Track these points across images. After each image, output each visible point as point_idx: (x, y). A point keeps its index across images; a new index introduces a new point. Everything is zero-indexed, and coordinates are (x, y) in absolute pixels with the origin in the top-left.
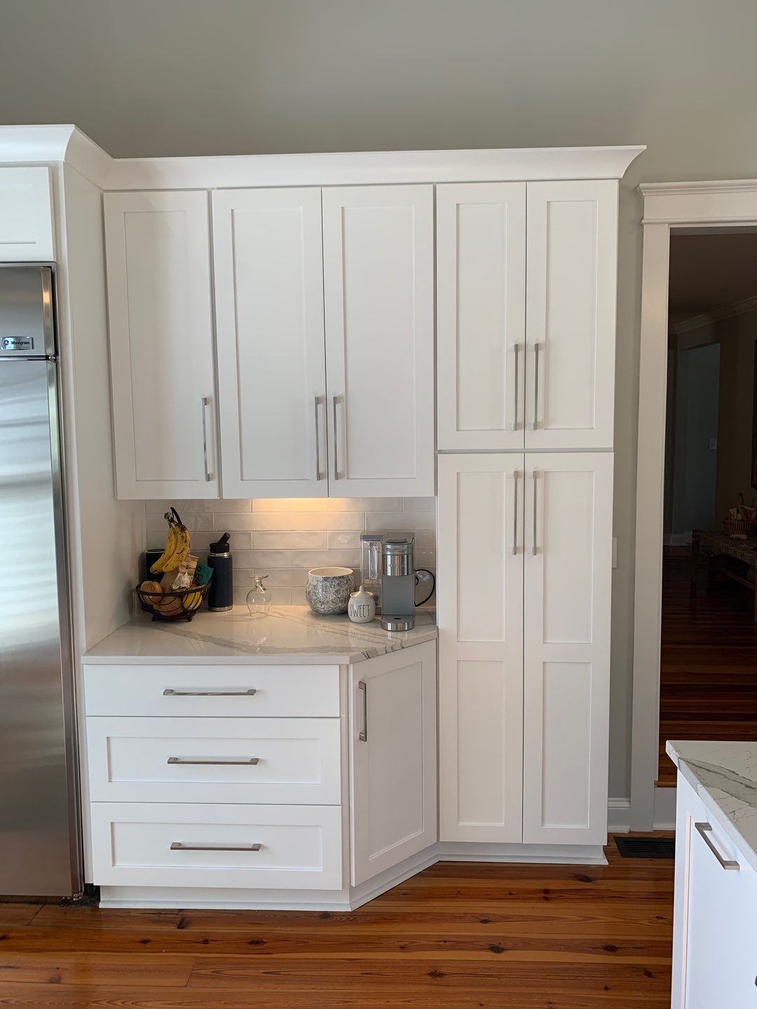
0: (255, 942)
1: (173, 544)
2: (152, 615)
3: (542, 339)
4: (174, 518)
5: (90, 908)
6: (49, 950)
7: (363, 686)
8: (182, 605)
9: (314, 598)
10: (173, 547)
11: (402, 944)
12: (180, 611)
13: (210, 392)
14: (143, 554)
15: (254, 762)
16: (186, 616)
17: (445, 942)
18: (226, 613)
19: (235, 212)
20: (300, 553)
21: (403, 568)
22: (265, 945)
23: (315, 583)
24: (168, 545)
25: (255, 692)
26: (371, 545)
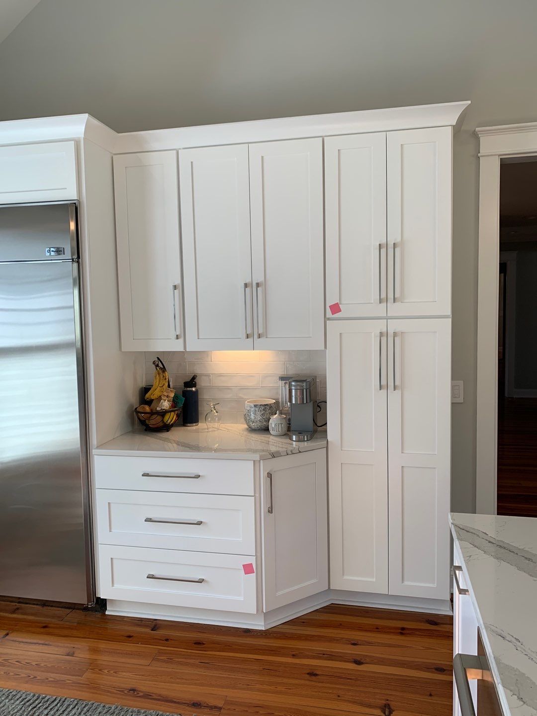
0: (198, 643)
1: (158, 381)
2: (145, 428)
3: (399, 240)
4: (160, 364)
5: (100, 614)
6: (71, 637)
7: (270, 475)
8: (163, 420)
9: (248, 418)
10: (157, 383)
11: (294, 653)
12: (161, 424)
13: (178, 282)
14: (142, 388)
15: (200, 523)
16: (166, 428)
17: (324, 654)
18: (194, 428)
19: (194, 164)
20: (242, 388)
21: (303, 398)
22: (205, 645)
23: (249, 408)
24: (155, 381)
25: (199, 476)
26: (285, 383)
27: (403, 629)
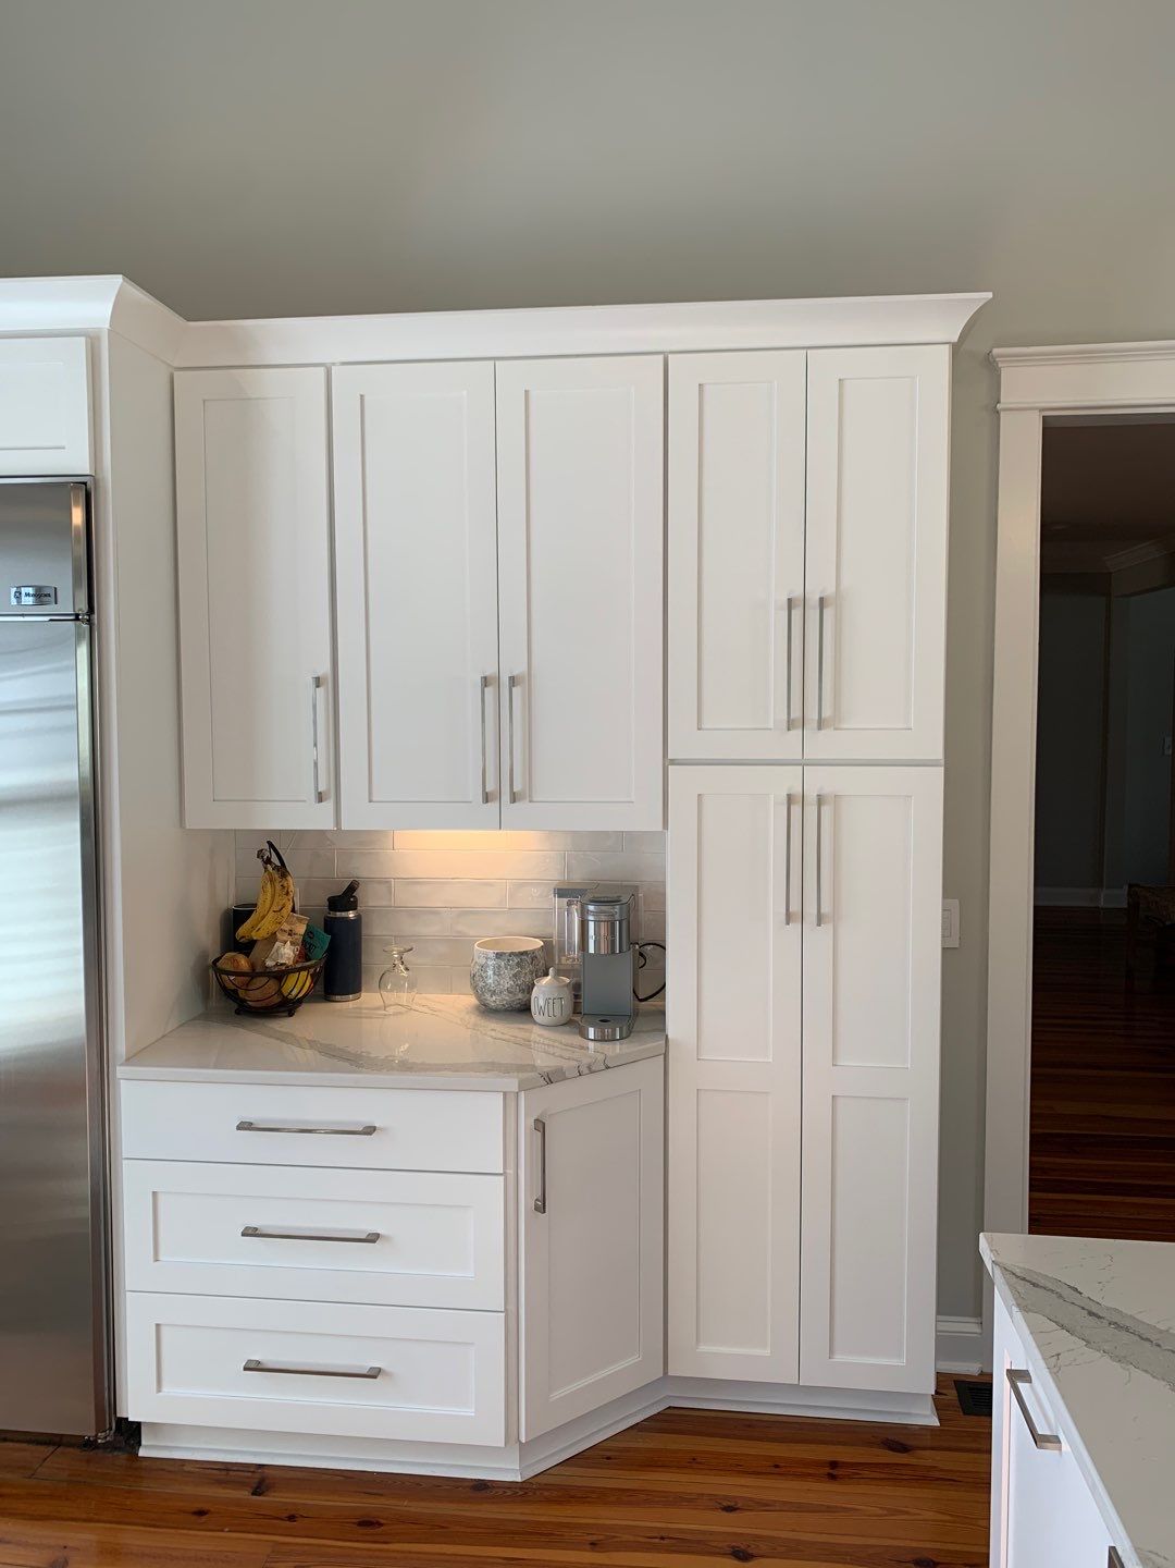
0: (367, 1523)
1: (269, 898)
2: (235, 1006)
3: (830, 590)
4: (273, 857)
5: (125, 1456)
6: (55, 1519)
7: (540, 1126)
8: (279, 992)
9: (481, 984)
10: (267, 905)
11: (594, 1538)
12: (276, 1000)
13: (324, 669)
14: (227, 912)
15: (373, 1238)
16: (287, 1007)
17: (662, 1538)
18: (351, 1005)
19: (366, 399)
20: (465, 913)
21: (613, 942)
22: (383, 1528)
23: (484, 961)
24: (261, 898)
25: (374, 1129)
26: (569, 904)
27: (834, 1465)
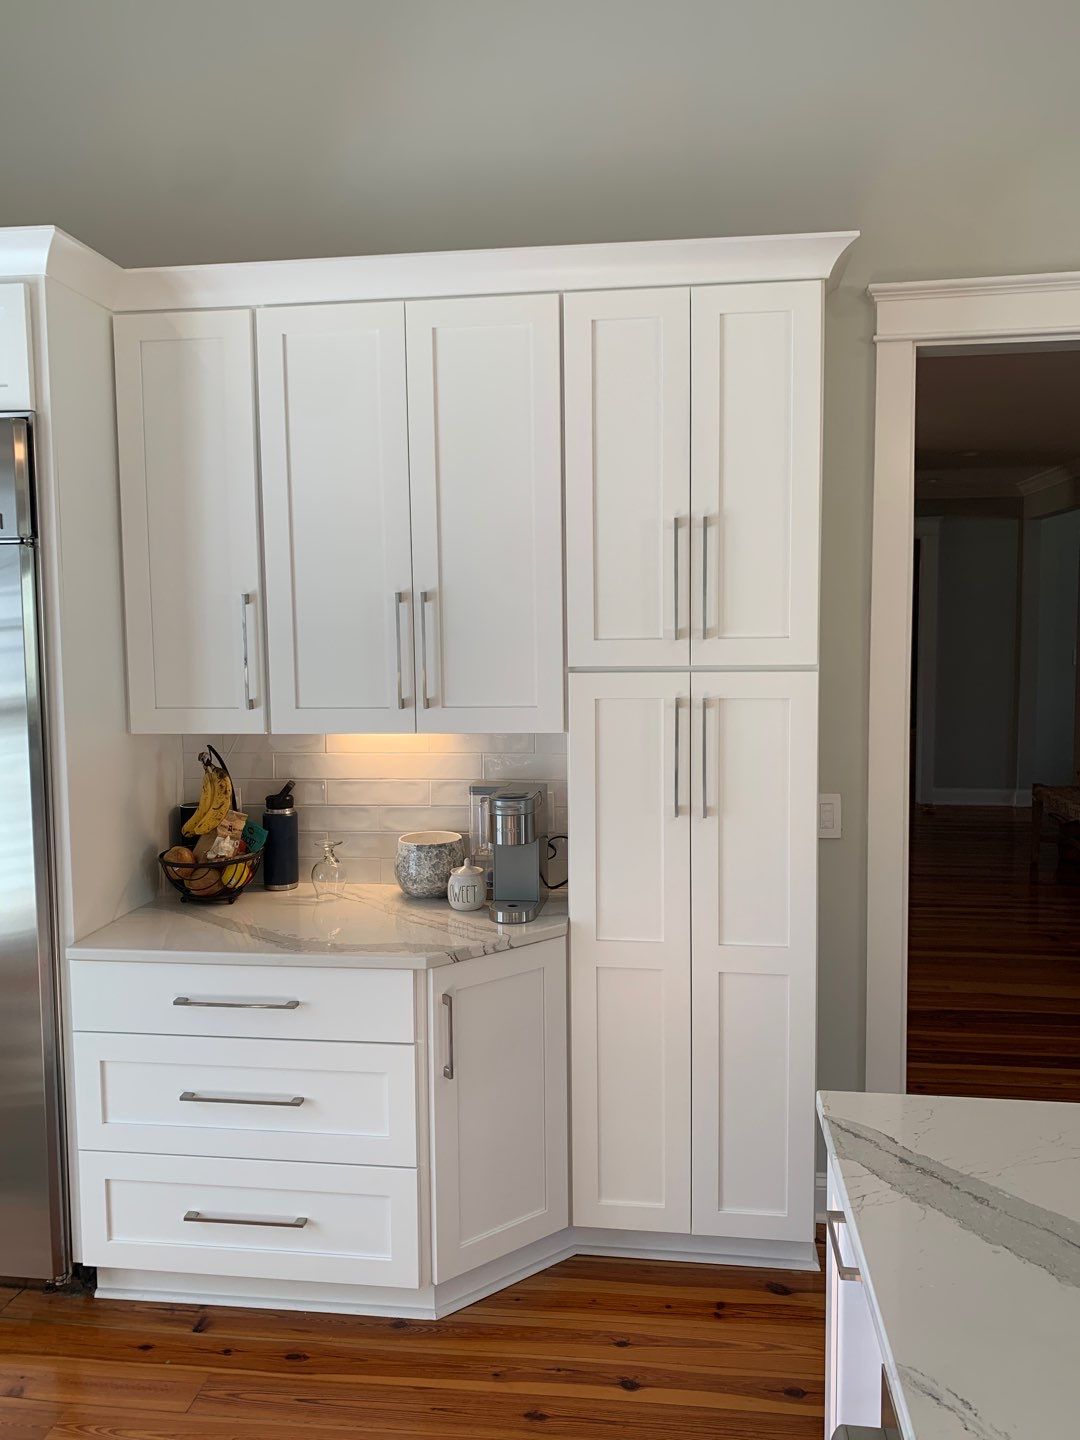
0: (295, 1357)
1: (209, 796)
2: (182, 896)
3: (714, 510)
4: (213, 760)
5: (83, 1298)
7: (447, 999)
8: (220, 881)
9: (404, 874)
10: (209, 801)
11: (497, 1370)
12: (217, 889)
13: (253, 586)
14: (176, 808)
15: (298, 1102)
16: (228, 895)
17: (559, 1370)
18: (288, 893)
19: (288, 338)
20: (391, 809)
21: (519, 834)
22: (308, 1360)
23: (406, 853)
24: (203, 797)
25: (297, 1004)
26: (483, 801)
27: (721, 1305)
